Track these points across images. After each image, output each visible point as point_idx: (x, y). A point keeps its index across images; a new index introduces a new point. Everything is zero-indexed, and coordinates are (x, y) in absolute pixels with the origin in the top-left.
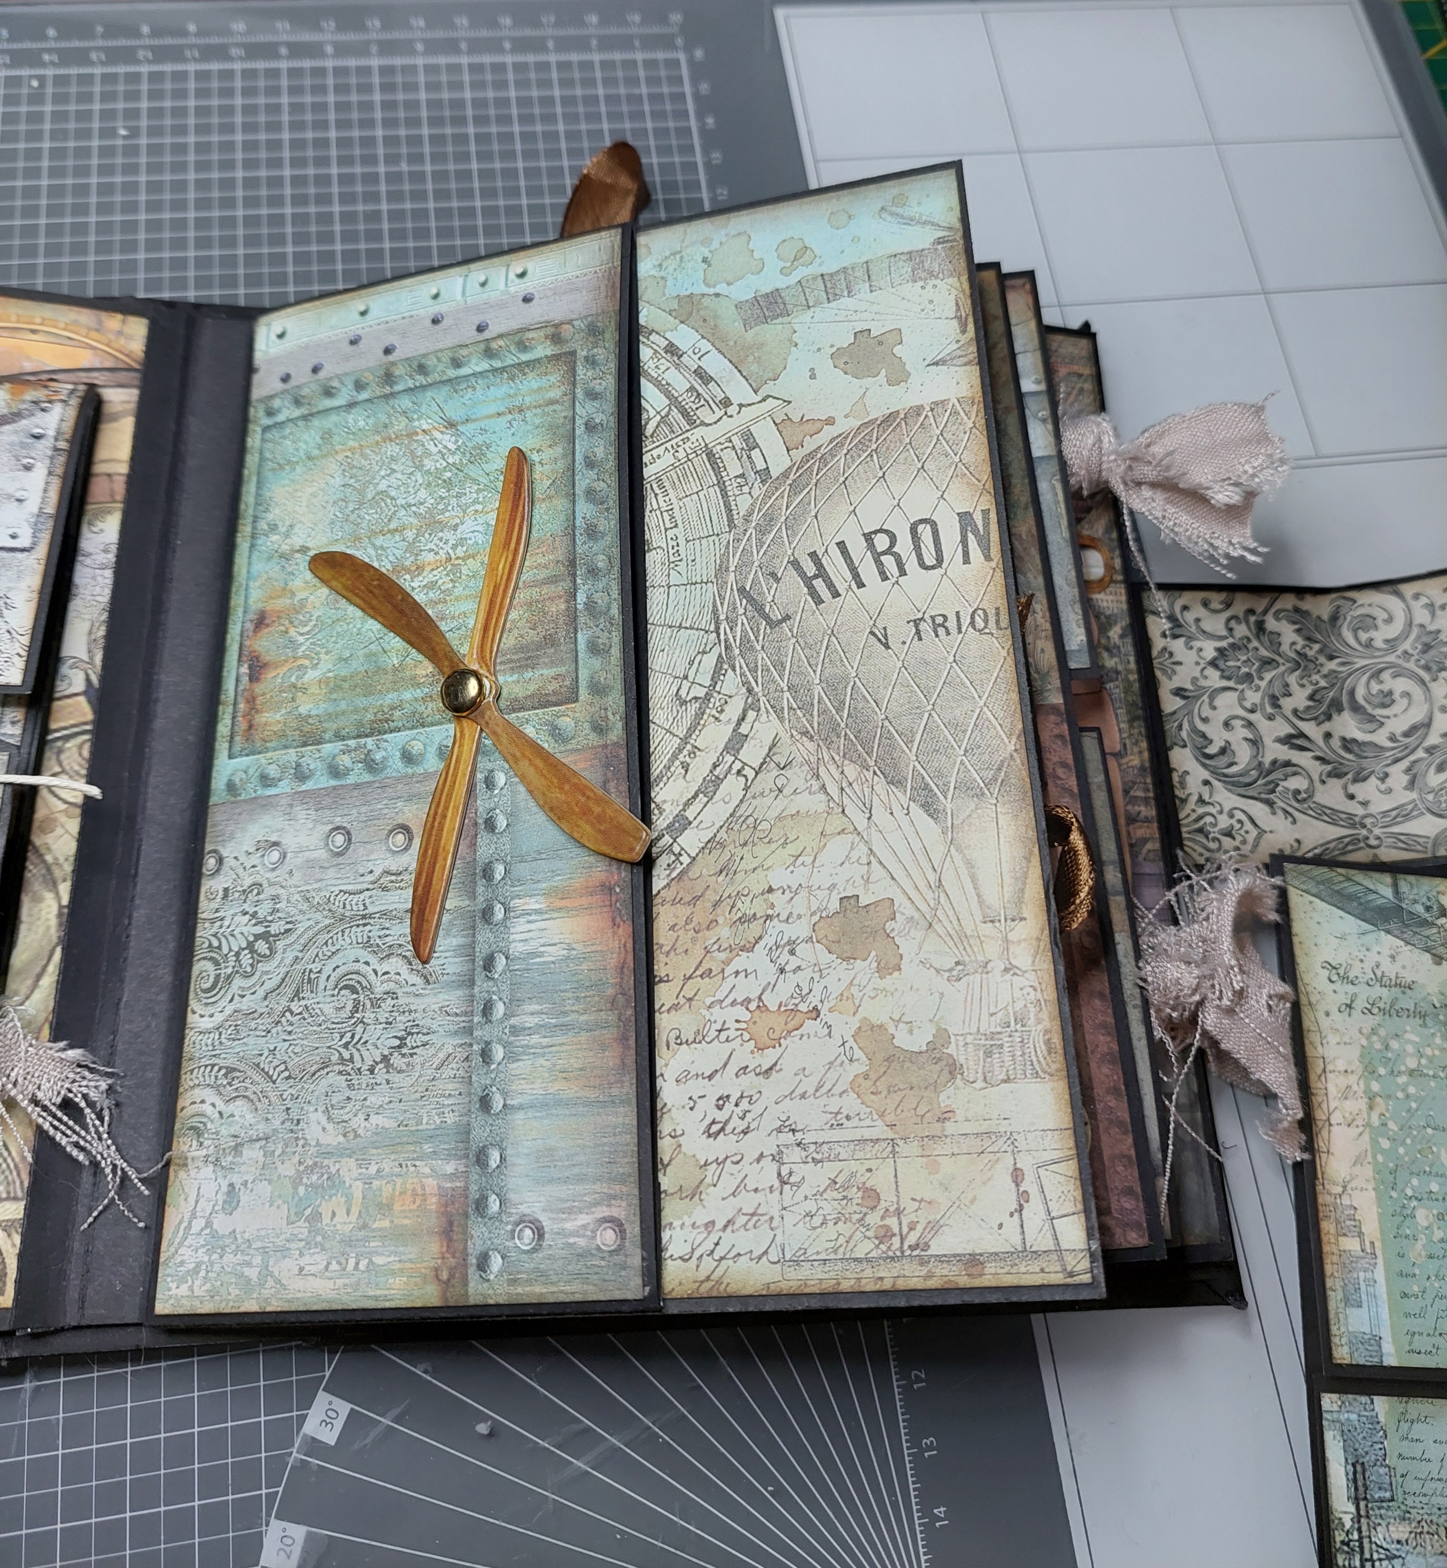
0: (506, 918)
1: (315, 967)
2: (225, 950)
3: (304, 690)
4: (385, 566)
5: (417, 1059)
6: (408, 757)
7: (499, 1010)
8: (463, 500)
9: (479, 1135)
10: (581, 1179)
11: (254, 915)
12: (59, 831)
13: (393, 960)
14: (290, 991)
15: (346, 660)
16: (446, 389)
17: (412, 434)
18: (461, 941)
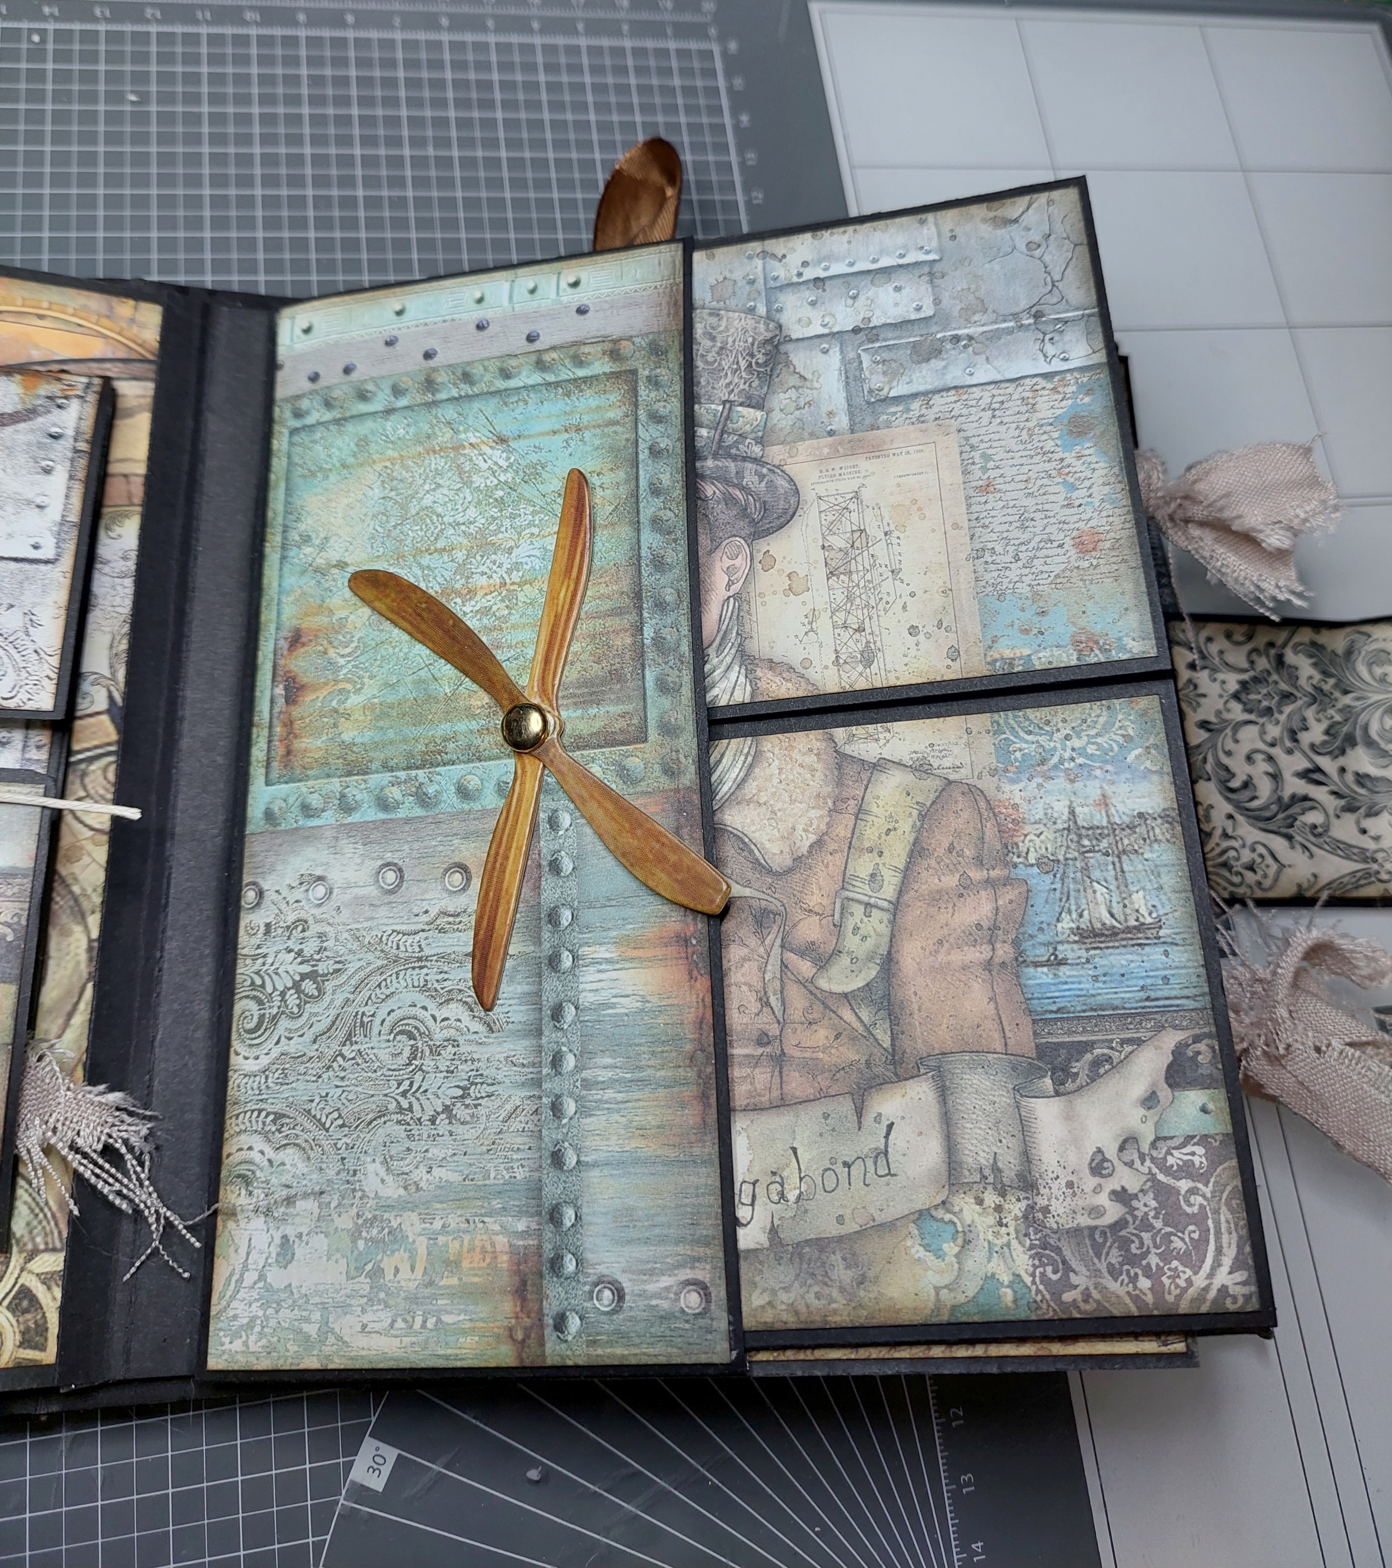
0: (574, 965)
1: (369, 1010)
2: (269, 989)
3: (348, 716)
4: (433, 588)
5: (482, 1111)
6: (463, 792)
7: (570, 1062)
8: (517, 522)
9: (552, 1191)
10: (662, 1240)
11: (300, 953)
12: (86, 860)
13: (453, 1005)
14: (342, 1035)
15: (392, 686)
16: (494, 402)
17: (458, 448)
18: (526, 988)
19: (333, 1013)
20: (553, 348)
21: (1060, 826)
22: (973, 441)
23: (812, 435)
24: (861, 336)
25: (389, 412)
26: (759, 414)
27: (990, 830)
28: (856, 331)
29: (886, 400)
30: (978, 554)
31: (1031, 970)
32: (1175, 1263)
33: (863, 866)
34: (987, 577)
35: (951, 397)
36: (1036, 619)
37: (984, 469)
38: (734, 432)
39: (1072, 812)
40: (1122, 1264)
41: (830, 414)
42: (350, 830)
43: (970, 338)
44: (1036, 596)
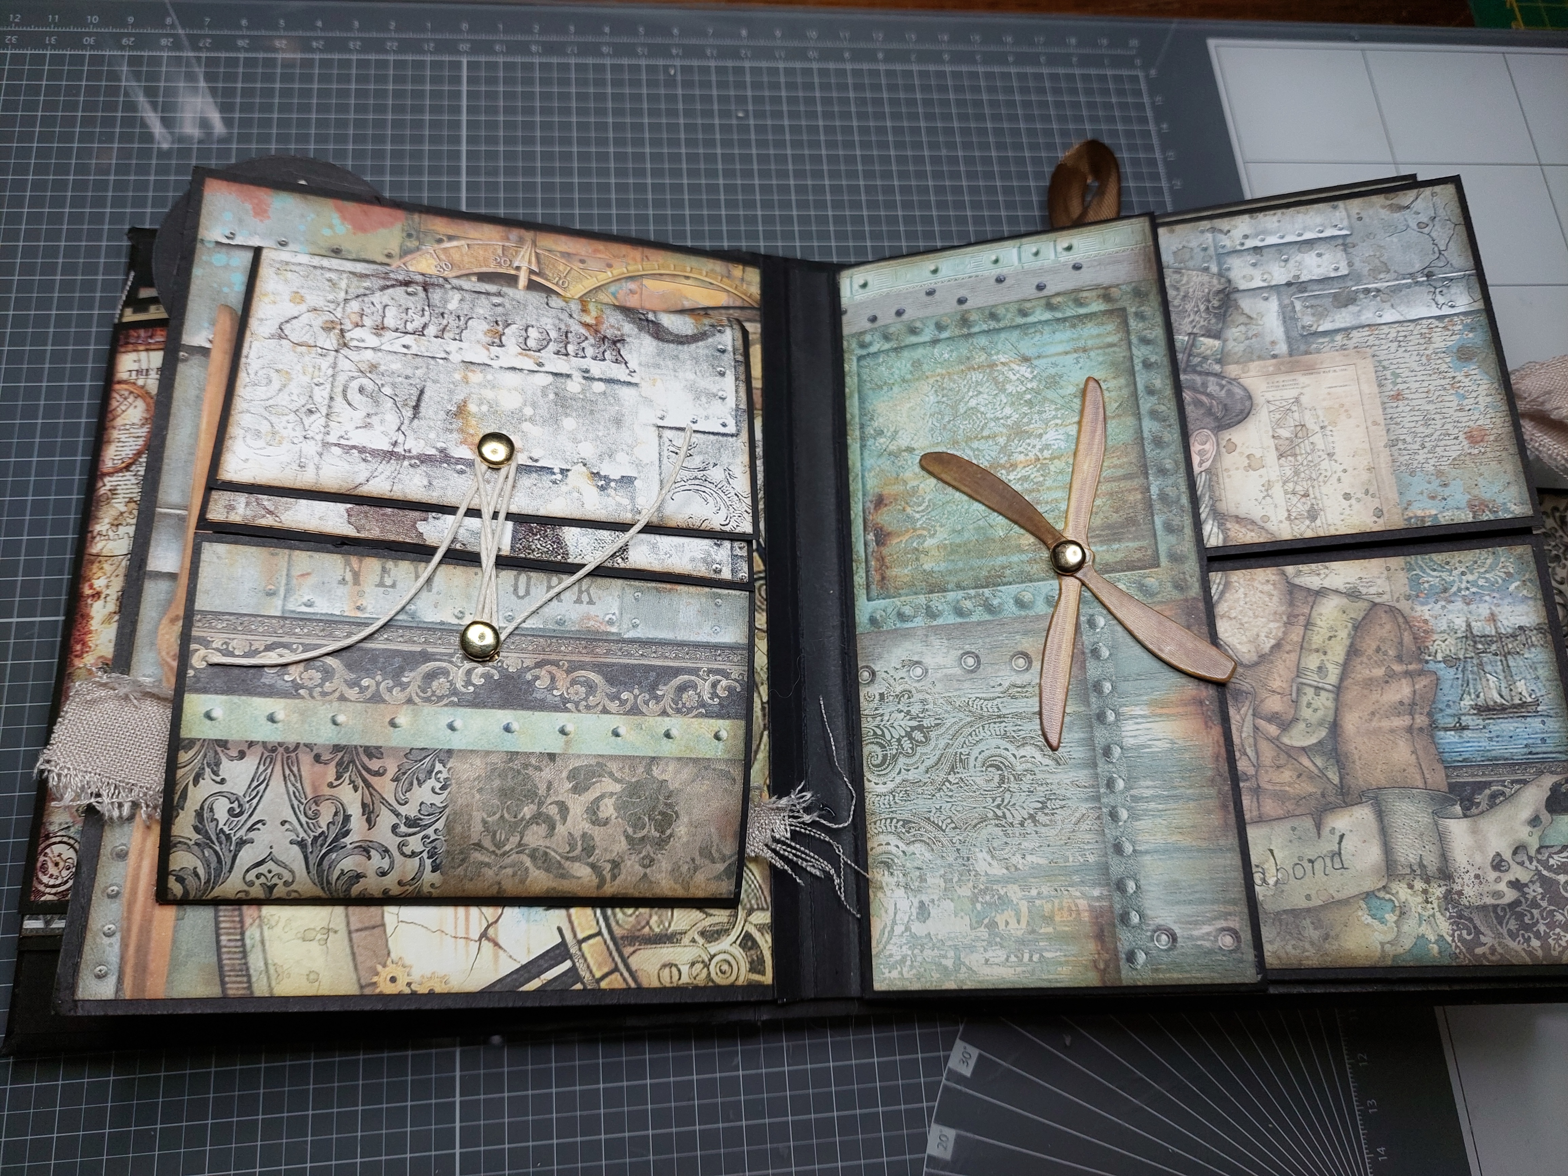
1: (965, 751)
2: (888, 737)
3: (926, 553)
4: (984, 464)
5: (1057, 817)
6: (1020, 603)
7: (1120, 784)
9: (1117, 868)
10: (1202, 901)
11: (908, 713)
13: (1028, 748)
14: (946, 767)
15: (959, 532)
16: (1016, 333)
17: (992, 365)
18: (1082, 735)
19: (938, 753)
20: (1058, 294)
21: (1460, 635)
22: (1385, 363)
23: (1260, 358)
24: (1293, 289)
25: (935, 342)
26: (1217, 343)
27: (1407, 638)
28: (1289, 284)
29: (1316, 334)
30: (1393, 444)
31: (1442, 733)
32: (1558, 930)
33: (1312, 662)
34: (1401, 459)
35: (1366, 332)
36: (1440, 489)
37: (1395, 384)
38: (1198, 355)
39: (1469, 625)
40: (1518, 930)
41: (1273, 343)
42: (936, 630)
43: (1378, 290)
44: (1439, 473)
